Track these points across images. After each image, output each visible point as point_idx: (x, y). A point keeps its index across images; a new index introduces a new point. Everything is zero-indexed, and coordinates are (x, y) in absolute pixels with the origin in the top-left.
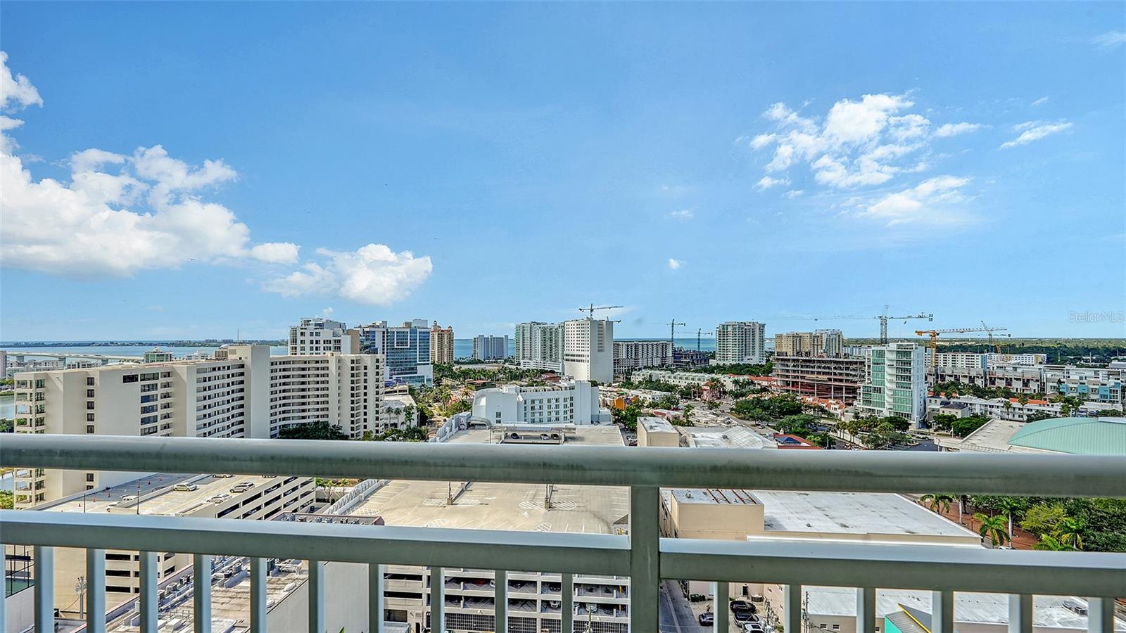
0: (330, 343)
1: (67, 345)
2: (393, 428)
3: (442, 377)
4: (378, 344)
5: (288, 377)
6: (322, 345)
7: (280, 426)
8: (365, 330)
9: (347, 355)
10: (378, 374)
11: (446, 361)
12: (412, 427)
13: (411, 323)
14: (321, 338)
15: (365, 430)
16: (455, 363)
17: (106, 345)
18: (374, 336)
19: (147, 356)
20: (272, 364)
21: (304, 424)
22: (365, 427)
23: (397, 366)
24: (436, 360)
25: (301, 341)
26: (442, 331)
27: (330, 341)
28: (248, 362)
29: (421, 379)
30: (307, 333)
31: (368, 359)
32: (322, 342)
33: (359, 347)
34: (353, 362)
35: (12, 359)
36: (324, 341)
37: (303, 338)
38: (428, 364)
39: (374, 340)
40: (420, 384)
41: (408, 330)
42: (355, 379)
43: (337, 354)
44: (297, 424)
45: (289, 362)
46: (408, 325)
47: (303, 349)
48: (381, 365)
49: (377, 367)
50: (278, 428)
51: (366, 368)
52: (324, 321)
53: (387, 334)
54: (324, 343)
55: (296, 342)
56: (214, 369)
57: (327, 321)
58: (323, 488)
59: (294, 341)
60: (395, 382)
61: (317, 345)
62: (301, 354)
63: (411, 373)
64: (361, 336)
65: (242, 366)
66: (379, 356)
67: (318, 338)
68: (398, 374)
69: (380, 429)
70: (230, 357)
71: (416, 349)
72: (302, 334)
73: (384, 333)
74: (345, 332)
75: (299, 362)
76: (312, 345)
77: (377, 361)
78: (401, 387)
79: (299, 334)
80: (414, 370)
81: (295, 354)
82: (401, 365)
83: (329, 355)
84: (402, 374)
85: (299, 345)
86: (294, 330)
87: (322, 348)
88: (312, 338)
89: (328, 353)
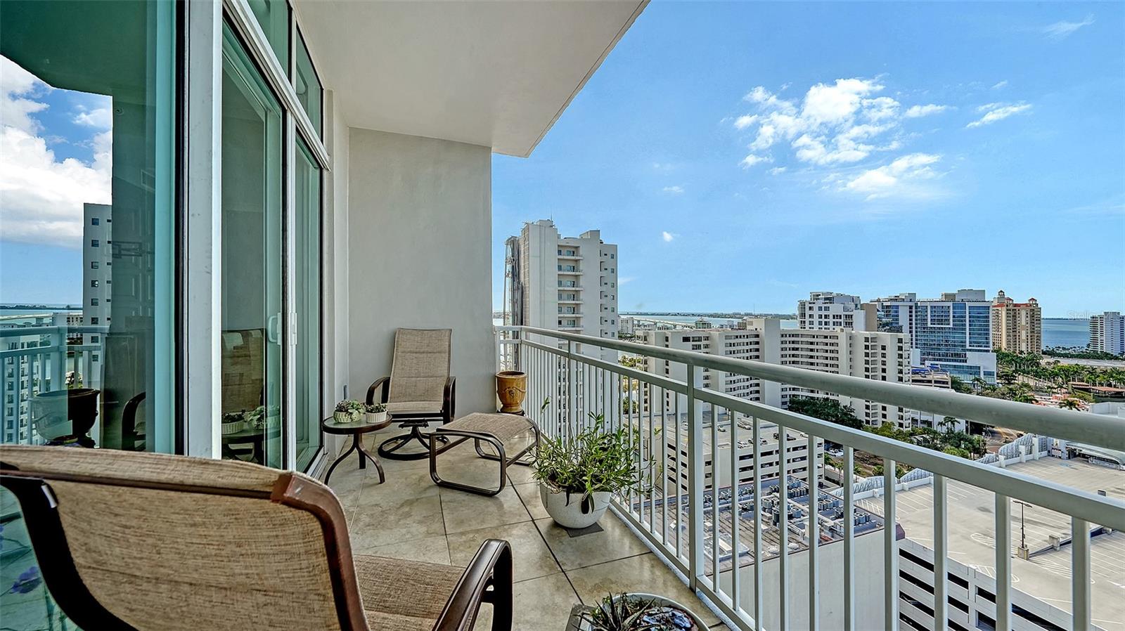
0: (840, 318)
1: (658, 315)
2: (926, 426)
3: (1016, 371)
4: (903, 320)
5: (797, 349)
6: (831, 320)
7: (790, 395)
8: (885, 304)
9: (860, 330)
10: (900, 356)
11: (1024, 348)
12: (956, 431)
13: (954, 295)
14: (831, 313)
15: (884, 420)
16: (1044, 353)
17: (676, 315)
18: (897, 312)
19: (696, 324)
20: (782, 336)
21: (812, 398)
22: (884, 416)
23: (932, 349)
24: (1004, 345)
25: (810, 315)
26: (1016, 305)
27: (840, 316)
28: (762, 332)
29: (975, 370)
30: (816, 307)
31: (887, 338)
32: (831, 317)
33: (876, 323)
34: (867, 340)
35: (636, 322)
36: (834, 316)
37: (811, 313)
38: (988, 351)
39: (898, 316)
40: (972, 377)
41: (950, 304)
42: (870, 359)
43: (848, 330)
44: (806, 397)
45: (797, 335)
46: (949, 297)
47: (811, 323)
48: (905, 346)
49: (900, 348)
50: (788, 396)
51: (884, 348)
52: (834, 294)
53: (916, 309)
54: (834, 318)
55: (805, 316)
56: (737, 337)
57: (838, 294)
58: (833, 468)
59: (803, 315)
60: (929, 369)
61: (826, 320)
62: (810, 328)
63: (955, 361)
64: (878, 311)
65: (757, 336)
66: (905, 335)
67: (827, 313)
68: (935, 360)
69: (906, 423)
70: (749, 327)
71: (965, 329)
72: (810, 308)
73: (911, 307)
74: (859, 306)
75: (807, 336)
76: (820, 320)
77: (900, 341)
78: (938, 377)
79: (807, 308)
80: (961, 357)
81: (804, 328)
82: (939, 349)
83: (839, 331)
84: (940, 360)
85: (807, 319)
86: (803, 305)
87: (831, 324)
88: (820, 313)
89: (838, 328)
